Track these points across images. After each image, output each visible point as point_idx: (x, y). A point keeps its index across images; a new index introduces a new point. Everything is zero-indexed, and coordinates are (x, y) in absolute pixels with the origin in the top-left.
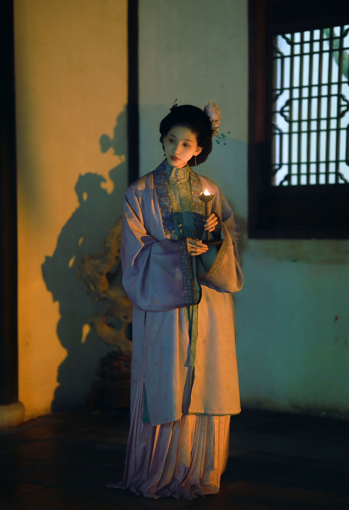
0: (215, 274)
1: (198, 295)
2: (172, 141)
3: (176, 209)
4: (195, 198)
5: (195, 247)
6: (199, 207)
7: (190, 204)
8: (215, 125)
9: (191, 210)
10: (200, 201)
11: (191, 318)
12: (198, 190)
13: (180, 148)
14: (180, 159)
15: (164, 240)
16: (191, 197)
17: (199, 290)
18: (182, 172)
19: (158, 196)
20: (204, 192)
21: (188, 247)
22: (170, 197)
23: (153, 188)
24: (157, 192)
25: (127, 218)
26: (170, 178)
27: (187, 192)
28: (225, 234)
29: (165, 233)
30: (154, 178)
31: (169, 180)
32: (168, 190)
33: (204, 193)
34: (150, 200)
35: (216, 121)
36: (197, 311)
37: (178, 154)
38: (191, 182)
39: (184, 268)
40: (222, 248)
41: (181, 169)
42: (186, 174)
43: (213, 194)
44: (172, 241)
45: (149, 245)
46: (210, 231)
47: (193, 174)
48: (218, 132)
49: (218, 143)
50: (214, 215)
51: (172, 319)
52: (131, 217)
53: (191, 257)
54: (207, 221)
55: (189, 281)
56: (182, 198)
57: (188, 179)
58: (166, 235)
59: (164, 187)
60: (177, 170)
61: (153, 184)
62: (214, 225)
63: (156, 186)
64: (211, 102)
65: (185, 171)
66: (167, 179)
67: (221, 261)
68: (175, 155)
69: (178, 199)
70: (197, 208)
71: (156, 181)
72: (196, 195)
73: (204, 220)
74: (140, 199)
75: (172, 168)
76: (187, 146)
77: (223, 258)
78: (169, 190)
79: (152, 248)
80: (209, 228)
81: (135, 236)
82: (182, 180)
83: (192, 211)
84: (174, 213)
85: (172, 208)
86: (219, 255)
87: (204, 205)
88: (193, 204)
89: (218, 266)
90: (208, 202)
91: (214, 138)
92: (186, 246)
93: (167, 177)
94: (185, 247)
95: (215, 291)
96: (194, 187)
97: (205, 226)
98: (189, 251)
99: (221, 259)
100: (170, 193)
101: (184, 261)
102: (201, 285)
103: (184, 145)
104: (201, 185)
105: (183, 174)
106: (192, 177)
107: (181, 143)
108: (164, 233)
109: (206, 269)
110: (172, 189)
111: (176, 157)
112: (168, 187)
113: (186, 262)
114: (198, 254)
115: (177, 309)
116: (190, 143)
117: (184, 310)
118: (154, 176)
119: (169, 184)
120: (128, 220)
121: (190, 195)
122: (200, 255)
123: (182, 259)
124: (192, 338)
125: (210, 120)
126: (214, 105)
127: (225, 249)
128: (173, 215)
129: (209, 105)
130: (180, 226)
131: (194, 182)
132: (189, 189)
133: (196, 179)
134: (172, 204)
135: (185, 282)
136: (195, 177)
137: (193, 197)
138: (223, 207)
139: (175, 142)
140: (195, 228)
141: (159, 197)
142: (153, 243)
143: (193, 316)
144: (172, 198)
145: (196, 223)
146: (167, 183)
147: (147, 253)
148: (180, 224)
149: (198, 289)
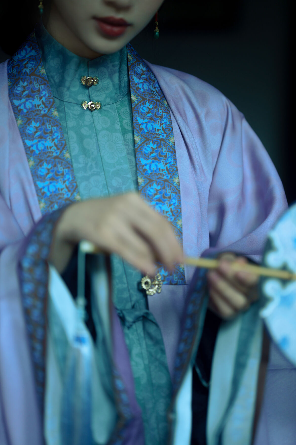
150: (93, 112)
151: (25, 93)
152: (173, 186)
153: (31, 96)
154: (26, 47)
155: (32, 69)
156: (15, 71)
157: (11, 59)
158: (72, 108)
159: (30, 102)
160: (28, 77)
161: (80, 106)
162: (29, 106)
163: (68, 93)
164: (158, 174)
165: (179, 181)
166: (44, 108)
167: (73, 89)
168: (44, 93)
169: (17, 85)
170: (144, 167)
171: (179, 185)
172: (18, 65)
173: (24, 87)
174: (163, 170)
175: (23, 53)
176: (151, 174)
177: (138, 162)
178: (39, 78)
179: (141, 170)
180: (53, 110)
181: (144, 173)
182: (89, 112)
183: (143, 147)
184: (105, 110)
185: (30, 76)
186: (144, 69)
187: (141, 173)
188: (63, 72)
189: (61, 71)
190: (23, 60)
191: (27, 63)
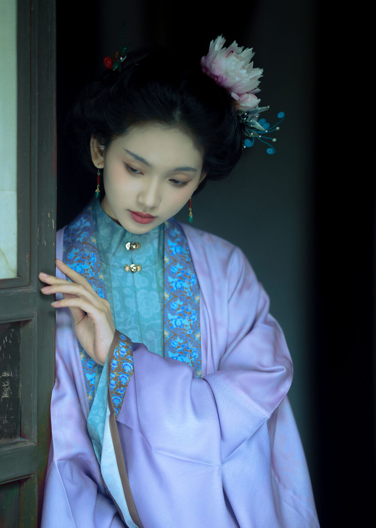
38: (166, 259)
131: (174, 262)
150: (134, 274)
151: (76, 259)
152: (194, 341)
153: (81, 262)
154: (82, 218)
155: (85, 238)
156: (70, 239)
157: (68, 228)
158: (116, 271)
159: (80, 267)
160: (80, 245)
161: (123, 269)
162: (79, 270)
163: (113, 258)
164: (182, 329)
165: (200, 337)
166: (91, 272)
167: (118, 254)
168: (93, 259)
169: (70, 251)
170: (170, 322)
171: (200, 340)
172: (73, 234)
173: (76, 254)
174: (186, 326)
175: (78, 224)
176: (176, 328)
177: (165, 317)
178: (90, 246)
179: (168, 325)
180: (99, 274)
181: (170, 327)
182: (130, 274)
183: (171, 303)
184: (144, 272)
185: (83, 244)
186: (179, 233)
187: (167, 327)
188: (111, 240)
189: (109, 239)
190: (77, 230)
191: (81, 233)
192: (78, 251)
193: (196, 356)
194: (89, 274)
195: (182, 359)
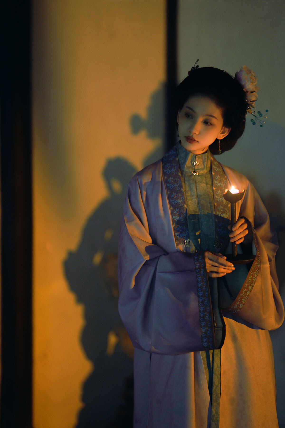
0: (244, 304)
1: (221, 333)
2: (189, 116)
3: (191, 210)
4: (218, 195)
5: (217, 264)
6: (222, 207)
7: (210, 203)
8: (252, 98)
9: (212, 212)
10: (224, 199)
11: (211, 365)
12: (222, 184)
13: (199, 126)
14: (198, 142)
15: (175, 252)
16: (212, 194)
17: (222, 326)
18: (201, 160)
19: (167, 191)
20: (230, 189)
21: (207, 265)
22: (184, 193)
23: (161, 180)
24: (167, 186)
25: (126, 221)
26: (184, 167)
27: (207, 187)
28: (259, 248)
29: (177, 242)
30: (163, 168)
31: (183, 170)
32: (181, 183)
33: (231, 191)
34: (157, 196)
35: (252, 92)
36: (219, 355)
37: (195, 134)
38: (213, 173)
39: (201, 295)
40: (253, 267)
41: (199, 156)
42: (206, 163)
43: (243, 191)
44: (187, 254)
45: (156, 258)
46: (238, 243)
47: (216, 163)
48: (254, 107)
49: (254, 124)
50: (243, 221)
51: (184, 367)
52: (131, 220)
53: (211, 279)
54: (233, 229)
55: (207, 314)
56: (200, 196)
57: (209, 169)
58: (177, 245)
59: (176, 179)
60: (194, 157)
61: (161, 175)
62: (242, 235)
63: (166, 177)
64: (244, 66)
65: (205, 159)
66: (181, 169)
67: (253, 286)
68: (191, 135)
69: (195, 196)
70: (220, 209)
71: (165, 171)
72: (219, 191)
73: (229, 227)
74: (144, 193)
75: (187, 153)
76: (208, 124)
77: (255, 282)
78: (183, 183)
79: (158, 263)
80: (236, 239)
81: (135, 246)
82: (200, 170)
83: (214, 213)
84: (190, 215)
85: (187, 209)
86: (250, 277)
87: (229, 205)
88: (216, 204)
89: (248, 293)
90: (236, 203)
91: (248, 117)
92: (205, 263)
93: (180, 166)
94: (202, 264)
95: (245, 326)
96: (217, 180)
97: (231, 236)
98: (208, 271)
99: (253, 283)
100: (184, 187)
101: (200, 285)
102: (224, 318)
103: (204, 122)
104: (227, 179)
105: (202, 162)
106: (214, 167)
107: (201, 119)
108: (175, 243)
109: (231, 296)
110: (187, 182)
111: (193, 138)
112: (182, 179)
113: (204, 287)
114: (221, 275)
115: (192, 353)
116: (214, 121)
117: (202, 355)
118: (163, 165)
119: (183, 175)
120: (127, 225)
121: (211, 192)
122: (223, 277)
123: (198, 282)
124: (214, 396)
125: (244, 90)
126: (249, 72)
127: (258, 269)
128: (188, 218)
129: (241, 71)
130: (197, 233)
131: (217, 174)
132: (210, 183)
133: (220, 170)
134: (186, 202)
135: (202, 315)
136: (218, 167)
137: (215, 195)
138: (256, 209)
139: (192, 118)
140: (217, 237)
141: (169, 193)
142: (160, 256)
143: (215, 364)
144: (187, 194)
145: (218, 230)
146: (180, 174)
147: (151, 270)
148: (197, 231)
149: (220, 324)
192: (170, 164)
193: (228, 214)
194: (174, 173)
195: (223, 215)
